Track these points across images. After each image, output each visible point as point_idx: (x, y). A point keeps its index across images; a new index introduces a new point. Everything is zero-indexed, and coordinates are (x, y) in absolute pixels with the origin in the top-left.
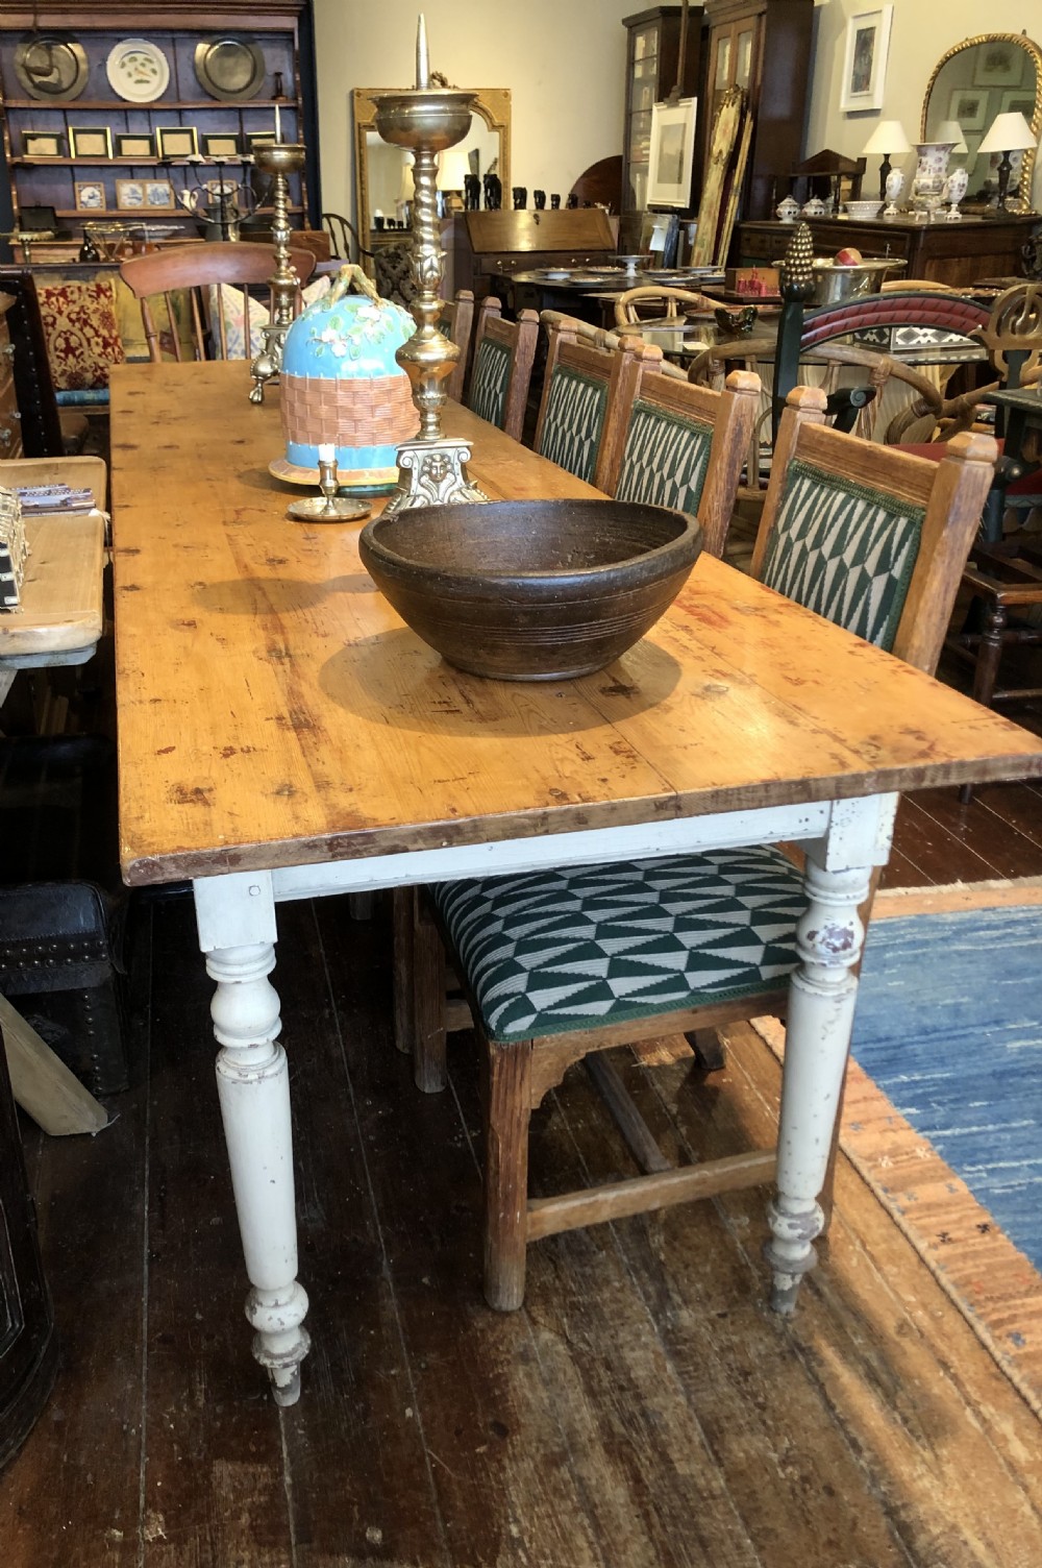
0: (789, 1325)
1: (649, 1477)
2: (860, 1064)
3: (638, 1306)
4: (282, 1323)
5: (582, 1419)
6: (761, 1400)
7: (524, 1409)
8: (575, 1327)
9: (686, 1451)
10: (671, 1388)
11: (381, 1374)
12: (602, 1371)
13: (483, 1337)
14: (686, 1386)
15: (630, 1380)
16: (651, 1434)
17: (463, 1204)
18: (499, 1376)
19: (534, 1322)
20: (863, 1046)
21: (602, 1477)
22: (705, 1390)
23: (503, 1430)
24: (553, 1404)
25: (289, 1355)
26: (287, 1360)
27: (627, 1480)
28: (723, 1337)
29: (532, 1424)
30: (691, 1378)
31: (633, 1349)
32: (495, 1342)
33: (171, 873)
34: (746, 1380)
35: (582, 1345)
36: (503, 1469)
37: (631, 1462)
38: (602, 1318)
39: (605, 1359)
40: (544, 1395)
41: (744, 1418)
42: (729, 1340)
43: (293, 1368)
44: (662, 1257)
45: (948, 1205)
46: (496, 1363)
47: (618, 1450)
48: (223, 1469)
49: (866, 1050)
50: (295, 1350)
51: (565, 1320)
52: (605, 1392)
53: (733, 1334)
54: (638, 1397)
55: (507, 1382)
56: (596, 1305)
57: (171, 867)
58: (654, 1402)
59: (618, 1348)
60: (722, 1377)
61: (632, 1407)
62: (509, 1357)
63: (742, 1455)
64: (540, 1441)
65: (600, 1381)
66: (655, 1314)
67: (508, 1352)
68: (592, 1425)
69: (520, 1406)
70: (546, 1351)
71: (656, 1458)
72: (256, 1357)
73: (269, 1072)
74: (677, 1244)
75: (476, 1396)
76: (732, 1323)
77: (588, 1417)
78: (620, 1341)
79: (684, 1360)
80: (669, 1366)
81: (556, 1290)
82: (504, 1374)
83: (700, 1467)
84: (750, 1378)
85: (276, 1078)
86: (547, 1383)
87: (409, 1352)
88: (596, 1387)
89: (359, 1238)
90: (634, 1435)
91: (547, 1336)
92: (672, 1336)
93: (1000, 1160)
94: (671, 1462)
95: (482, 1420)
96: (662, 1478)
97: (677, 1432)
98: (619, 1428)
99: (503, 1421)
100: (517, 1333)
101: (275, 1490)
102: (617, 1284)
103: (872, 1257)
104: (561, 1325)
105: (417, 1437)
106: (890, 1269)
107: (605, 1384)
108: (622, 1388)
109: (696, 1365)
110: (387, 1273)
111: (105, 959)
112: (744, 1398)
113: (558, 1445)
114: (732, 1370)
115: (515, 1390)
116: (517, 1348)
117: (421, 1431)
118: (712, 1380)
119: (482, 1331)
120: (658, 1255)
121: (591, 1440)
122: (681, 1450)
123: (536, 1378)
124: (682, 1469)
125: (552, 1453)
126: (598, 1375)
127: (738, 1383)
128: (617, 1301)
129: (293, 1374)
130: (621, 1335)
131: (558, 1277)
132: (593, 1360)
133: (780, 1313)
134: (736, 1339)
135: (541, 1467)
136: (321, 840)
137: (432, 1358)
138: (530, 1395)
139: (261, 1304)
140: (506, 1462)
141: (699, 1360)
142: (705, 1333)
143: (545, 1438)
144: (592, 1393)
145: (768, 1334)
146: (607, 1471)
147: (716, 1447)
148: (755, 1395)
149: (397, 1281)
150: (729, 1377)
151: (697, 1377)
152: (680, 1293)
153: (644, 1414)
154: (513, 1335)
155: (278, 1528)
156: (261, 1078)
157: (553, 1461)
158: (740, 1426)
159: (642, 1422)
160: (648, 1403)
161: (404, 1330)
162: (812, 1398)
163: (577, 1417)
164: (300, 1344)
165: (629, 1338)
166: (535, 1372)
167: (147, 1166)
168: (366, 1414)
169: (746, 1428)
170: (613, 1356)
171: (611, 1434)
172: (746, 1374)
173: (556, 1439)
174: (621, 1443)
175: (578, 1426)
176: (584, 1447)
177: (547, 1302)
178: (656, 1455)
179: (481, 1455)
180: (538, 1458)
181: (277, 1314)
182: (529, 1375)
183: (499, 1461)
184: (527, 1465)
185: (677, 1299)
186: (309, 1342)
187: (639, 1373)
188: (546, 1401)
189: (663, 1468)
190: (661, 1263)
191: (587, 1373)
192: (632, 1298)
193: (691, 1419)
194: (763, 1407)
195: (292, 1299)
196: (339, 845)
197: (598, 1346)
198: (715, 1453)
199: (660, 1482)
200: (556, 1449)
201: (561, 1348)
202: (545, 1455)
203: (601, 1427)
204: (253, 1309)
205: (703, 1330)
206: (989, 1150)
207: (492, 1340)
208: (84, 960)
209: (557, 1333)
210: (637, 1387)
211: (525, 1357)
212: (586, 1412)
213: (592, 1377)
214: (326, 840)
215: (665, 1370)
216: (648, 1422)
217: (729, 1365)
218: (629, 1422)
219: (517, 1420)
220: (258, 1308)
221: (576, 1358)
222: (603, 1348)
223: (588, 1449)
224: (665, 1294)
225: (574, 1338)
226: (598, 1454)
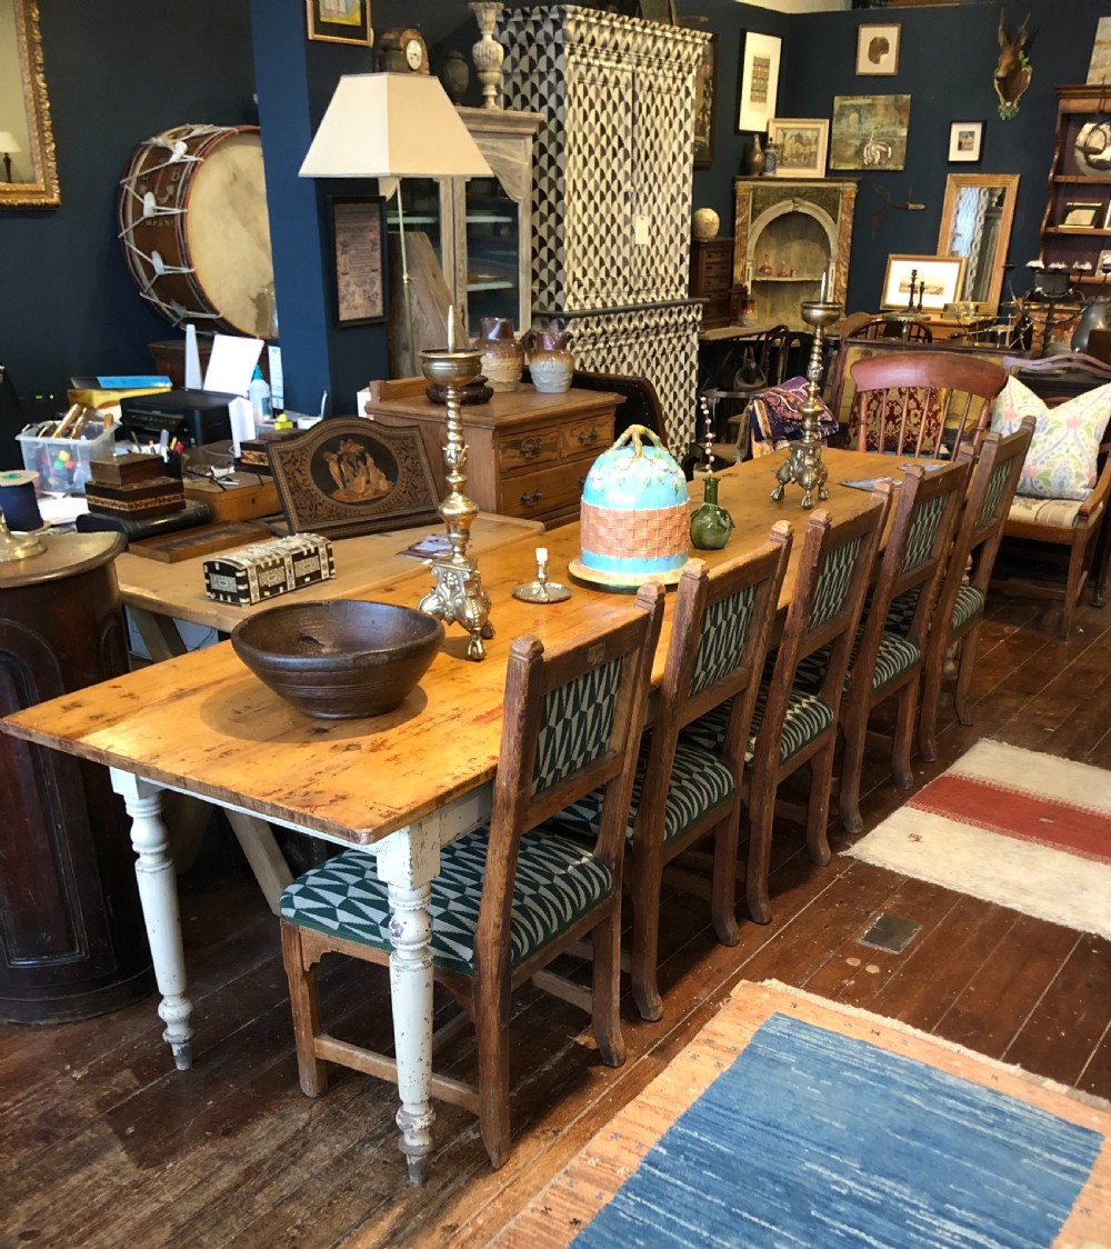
1: (243, 1189)
3: (361, 1133)
4: (173, 1018)
5: (260, 1152)
6: (335, 1202)
7: (248, 1132)
8: (322, 1121)
9: (272, 1193)
10: (312, 1170)
11: (226, 1083)
12: (299, 1143)
14: (318, 1174)
15: (302, 1155)
16: (273, 1177)
18: (261, 1115)
19: (310, 1108)
21: (228, 1175)
22: (322, 1181)
23: (227, 1133)
24: (260, 1140)
25: (177, 1039)
27: (234, 1184)
28: (368, 1170)
29: (242, 1138)
30: (326, 1173)
31: (325, 1146)
34: (344, 1191)
35: (310, 1130)
36: (203, 1145)
37: (247, 1179)
38: (337, 1126)
39: (309, 1140)
40: (263, 1134)
41: (315, 1201)
42: (370, 1174)
45: (583, 1201)
46: (269, 1110)
47: (248, 1174)
48: (127, 1073)
49: (710, 1109)
51: (323, 1115)
52: (286, 1151)
53: (376, 1172)
54: (293, 1163)
55: (260, 1119)
56: (345, 1119)
58: (295, 1169)
59: (323, 1140)
60: (338, 1182)
61: (285, 1164)
62: (278, 1112)
63: (289, 1211)
64: (232, 1147)
65: (292, 1146)
66: (361, 1141)
67: (281, 1110)
68: (259, 1157)
70: (294, 1121)
71: (257, 1186)
75: (242, 1115)
76: (382, 1168)
77: (263, 1154)
78: (327, 1139)
79: (336, 1165)
80: (327, 1162)
81: (343, 1102)
82: (264, 1116)
83: (266, 1202)
84: (347, 1192)
86: (272, 1131)
87: (249, 1083)
88: (286, 1147)
90: (266, 1173)
91: (305, 1116)
92: (350, 1153)
93: (659, 1205)
94: (261, 1192)
95: (228, 1125)
96: (247, 1194)
97: (283, 1184)
98: (265, 1166)
99: (233, 1131)
100: (296, 1107)
101: (127, 1092)
102: (369, 1119)
103: (502, 1193)
104: (318, 1116)
105: (199, 1112)
106: (498, 1205)
107: (291, 1149)
108: (294, 1155)
109: (338, 1170)
112: (330, 1196)
113: (235, 1154)
114: (347, 1183)
115: (258, 1124)
116: (286, 1111)
117: (202, 1112)
118: (331, 1180)
119: (288, 1096)
121: (248, 1161)
122: (271, 1191)
123: (272, 1127)
124: (259, 1197)
125: (228, 1154)
126: (295, 1144)
127: (339, 1190)
128: (356, 1124)
130: (333, 1137)
131: (353, 1098)
132: (305, 1137)
134: (372, 1174)
135: (216, 1155)
137: (252, 1091)
138: (258, 1130)
140: (208, 1144)
141: (342, 1170)
142: (365, 1163)
143: (235, 1148)
144: (280, 1148)
145: (388, 1183)
146: (233, 1175)
147: (285, 1201)
148: (336, 1198)
150: (340, 1185)
151: (328, 1175)
152: (387, 1142)
153: (284, 1170)
154: (294, 1106)
155: (109, 1103)
157: (224, 1157)
158: (308, 1202)
159: (278, 1171)
160: (293, 1167)
162: (355, 1218)
165: (333, 1141)
166: (276, 1124)
168: (197, 1092)
169: (309, 1205)
170: (314, 1142)
171: (259, 1166)
172: (349, 1189)
173: (238, 1151)
174: (256, 1172)
175: (253, 1154)
176: (242, 1161)
177: (330, 1104)
178: (260, 1185)
179: (206, 1135)
180: (220, 1152)
182: (271, 1123)
183: (206, 1142)
184: (212, 1151)
185: (382, 1142)
187: (311, 1155)
188: (260, 1137)
189: (254, 1191)
191: (294, 1139)
192: (364, 1128)
193: (296, 1185)
194: (330, 1204)
197: (316, 1134)
198: (281, 1203)
199: (244, 1194)
200: (232, 1154)
201: (301, 1124)
202: (224, 1153)
203: (261, 1160)
205: (366, 1161)
206: (662, 1196)
209: (310, 1118)
210: (300, 1159)
211: (283, 1116)
212: (266, 1152)
213: (291, 1142)
215: (323, 1162)
216: (279, 1173)
217: (350, 1181)
218: (273, 1167)
219: (238, 1135)
221: (298, 1131)
222: (316, 1137)
223: (242, 1163)
224: (380, 1137)
225: (312, 1124)
226: (242, 1167)
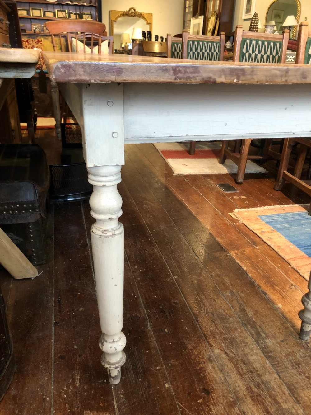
0: (308, 345)
1: (272, 410)
2: (305, 253)
3: (250, 339)
4: (116, 349)
5: (239, 386)
6: (307, 375)
7: (214, 382)
8: (227, 347)
9: (284, 398)
10: (271, 371)
11: (153, 369)
12: (242, 365)
13: (192, 352)
14: (277, 370)
15: (254, 368)
16: (268, 391)
17: (176, 302)
18: (201, 368)
19: (211, 346)
20: (304, 248)
21: (253, 411)
22: (285, 372)
23: (208, 391)
24: (226, 380)
25: (118, 363)
26: (117, 365)
27: (264, 412)
28: (285, 350)
29: (219, 390)
30: (277, 367)
31: (252, 356)
32: (197, 354)
33: (80, 75)
34: (299, 367)
35: (232, 354)
36: (211, 410)
37: (263, 404)
38: (237, 344)
39: (242, 359)
40: (221, 376)
41: (303, 383)
42: (288, 351)
43: (119, 369)
44: (254, 320)
46: (199, 363)
49: (305, 249)
50: (120, 361)
51: (223, 344)
52: (245, 374)
53: (289, 348)
54: (259, 376)
55: (205, 371)
56: (234, 338)
57: (81, 71)
58: (266, 378)
59: (246, 355)
60: (289, 366)
61: (257, 379)
62: (204, 360)
63: (306, 398)
64: (224, 396)
65: (242, 369)
66: (257, 342)
67: (203, 358)
68: (244, 388)
69: (212, 381)
70: (218, 357)
71: (273, 402)
72: (103, 364)
73: (117, 232)
74: (258, 315)
75: (194, 377)
76: (287, 344)
77: (241, 385)
78: (246, 352)
79: (273, 359)
80: (268, 362)
81: (217, 333)
82: (203, 367)
83: (291, 404)
84: (300, 366)
85: (120, 236)
86: (221, 371)
87: (163, 359)
88: (241, 372)
89: (138, 315)
90: (261, 392)
91: (217, 351)
92: (265, 350)
94: (279, 403)
95: (198, 388)
96: (277, 410)
97: (278, 390)
98: (255, 390)
99: (207, 388)
100: (205, 350)
102: (239, 330)
104: (221, 347)
105: (172, 396)
107: (245, 370)
108: (251, 372)
109: (277, 361)
110: (150, 328)
111: (38, 212)
112: (300, 374)
113: (232, 398)
114: (292, 363)
115: (209, 374)
116: (206, 357)
117: (173, 394)
118: (286, 367)
119: (191, 350)
120: (252, 319)
121: (245, 395)
122: (282, 398)
123: (217, 369)
124: (284, 406)
125: (230, 402)
126: (241, 367)
127: (296, 368)
128: (241, 336)
129: (118, 371)
130: (246, 350)
131: (216, 328)
132: (238, 360)
133: (304, 340)
134: (290, 350)
135: (227, 408)
136: (170, 66)
137: (173, 361)
138: (215, 376)
139: (106, 341)
140: (211, 407)
141: (279, 359)
142: (277, 348)
143: (226, 395)
144: (240, 374)
145: (302, 348)
146: (254, 409)
147: (296, 396)
148: (305, 373)
149: (155, 331)
150: (292, 366)
151: (280, 366)
152: (265, 333)
153: (263, 383)
154: (204, 351)
156: (113, 235)
157: (231, 405)
158: (302, 386)
159: (263, 386)
160: (263, 378)
161: (160, 350)
163: (237, 385)
164: (122, 358)
165: (249, 351)
166: (215, 366)
167: (53, 290)
168: (149, 387)
169: (305, 387)
170: (245, 358)
171: (252, 392)
172: (299, 364)
173: (230, 395)
174: (257, 396)
175: (238, 389)
176: (242, 398)
177: (214, 337)
178: (273, 401)
179: (200, 403)
180: (225, 404)
181: (114, 345)
182: (213, 368)
183: (209, 406)
184: (221, 408)
185: (263, 335)
186: (126, 357)
187: (257, 365)
188: (223, 378)
189: (277, 406)
190: (254, 322)
191: (236, 365)
192: (247, 335)
193: (282, 384)
195: (120, 338)
196: (180, 71)
197: (238, 355)
198: (296, 398)
199: (277, 412)
200: (231, 399)
201: (224, 355)
202: (227, 403)
203: (247, 389)
204: (103, 344)
205: (277, 347)
207: (196, 353)
208: (30, 212)
209: (221, 350)
210: (257, 371)
211: (210, 360)
212: (240, 383)
213: (238, 368)
214: (172, 67)
215: (267, 364)
216: (265, 386)
217: (291, 361)
218: (258, 386)
219: (213, 387)
220: (105, 343)
221: (231, 359)
222: (240, 355)
223: (244, 399)
224: (258, 334)
225: (228, 351)
226: (249, 400)
